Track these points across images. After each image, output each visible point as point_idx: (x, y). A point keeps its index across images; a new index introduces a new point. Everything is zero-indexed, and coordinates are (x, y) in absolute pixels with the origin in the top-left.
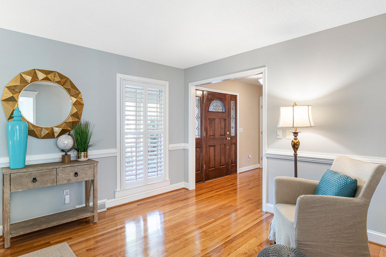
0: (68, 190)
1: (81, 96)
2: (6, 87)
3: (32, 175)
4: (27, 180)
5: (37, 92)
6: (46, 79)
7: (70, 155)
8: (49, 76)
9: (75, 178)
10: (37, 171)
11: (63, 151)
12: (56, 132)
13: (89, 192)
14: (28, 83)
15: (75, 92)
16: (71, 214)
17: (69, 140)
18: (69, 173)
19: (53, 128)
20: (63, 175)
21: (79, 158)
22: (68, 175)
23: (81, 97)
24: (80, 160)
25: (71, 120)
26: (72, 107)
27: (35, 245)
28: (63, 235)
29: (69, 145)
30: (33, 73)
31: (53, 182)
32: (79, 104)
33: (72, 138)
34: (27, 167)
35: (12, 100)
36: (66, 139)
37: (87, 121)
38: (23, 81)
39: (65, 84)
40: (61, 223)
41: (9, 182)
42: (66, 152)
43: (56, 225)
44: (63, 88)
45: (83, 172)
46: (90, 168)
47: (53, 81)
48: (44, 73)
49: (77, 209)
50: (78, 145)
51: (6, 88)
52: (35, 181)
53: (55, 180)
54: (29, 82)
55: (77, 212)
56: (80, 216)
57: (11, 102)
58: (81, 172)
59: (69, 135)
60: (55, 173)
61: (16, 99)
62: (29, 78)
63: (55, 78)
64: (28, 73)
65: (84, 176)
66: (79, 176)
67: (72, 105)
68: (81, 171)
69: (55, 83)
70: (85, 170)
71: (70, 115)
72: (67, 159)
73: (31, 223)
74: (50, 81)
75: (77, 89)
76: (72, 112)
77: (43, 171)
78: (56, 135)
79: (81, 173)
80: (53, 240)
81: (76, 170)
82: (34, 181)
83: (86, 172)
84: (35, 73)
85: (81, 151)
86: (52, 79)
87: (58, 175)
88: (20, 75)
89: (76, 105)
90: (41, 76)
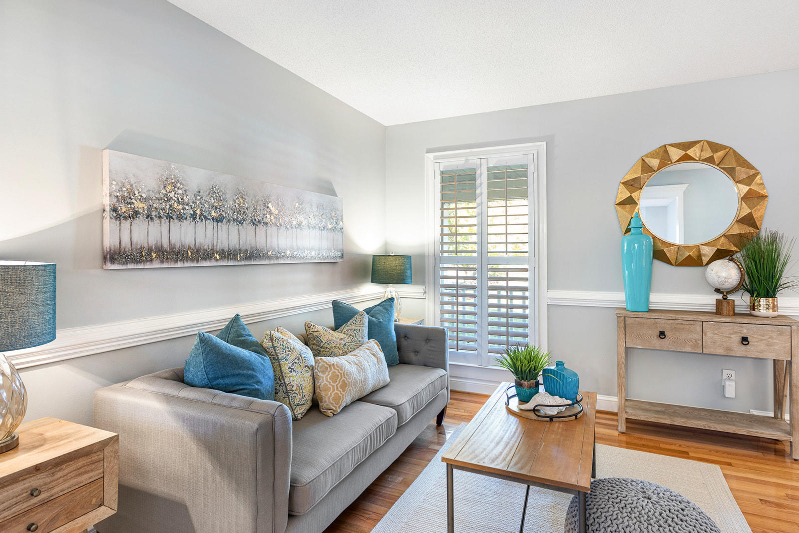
0: (733, 373)
1: (761, 178)
2: (622, 183)
3: (658, 325)
4: (650, 332)
5: (687, 185)
6: (686, 158)
7: (734, 300)
8: (690, 152)
9: (744, 347)
10: (667, 321)
11: (718, 291)
12: (705, 255)
13: (782, 388)
14: (654, 171)
15: (746, 173)
16: (736, 419)
17: (729, 269)
18: (730, 336)
19: (698, 246)
20: (716, 338)
21: (754, 310)
22: (727, 339)
23: (761, 182)
24: (755, 313)
25: (737, 231)
26: (740, 204)
27: (662, 446)
28: (717, 452)
29: (730, 280)
30: (661, 153)
31: (696, 345)
32: (753, 198)
33: (737, 267)
34: (650, 311)
35: (630, 202)
36: (722, 267)
37: (774, 230)
38: (646, 168)
39: (724, 161)
40: (711, 427)
41: (623, 330)
42: (725, 294)
43: (702, 428)
44: (719, 168)
45: (761, 340)
46: (781, 334)
47: (697, 159)
48: (682, 147)
49: (754, 415)
50: (751, 282)
51: (622, 185)
52: (664, 337)
53: (699, 342)
54: (656, 169)
55: (751, 421)
56: (754, 430)
57: (628, 205)
58: (756, 338)
59: (731, 260)
60: (699, 329)
61: (636, 200)
62: (654, 163)
63: (702, 153)
64: (652, 155)
65: (763, 347)
66: (753, 345)
67: (740, 201)
68: (756, 336)
69: (702, 162)
70: (768, 337)
71: (734, 221)
72: (725, 308)
73: (659, 409)
74: (693, 161)
75: (749, 166)
76: (740, 215)
77: (677, 322)
78: (705, 260)
79: (757, 340)
80: (694, 452)
81: (745, 332)
82: (661, 336)
83: (770, 340)
84: (666, 151)
85: (758, 296)
86: (696, 155)
87: (706, 335)
88: (641, 161)
89: (749, 200)
90: (675, 154)
